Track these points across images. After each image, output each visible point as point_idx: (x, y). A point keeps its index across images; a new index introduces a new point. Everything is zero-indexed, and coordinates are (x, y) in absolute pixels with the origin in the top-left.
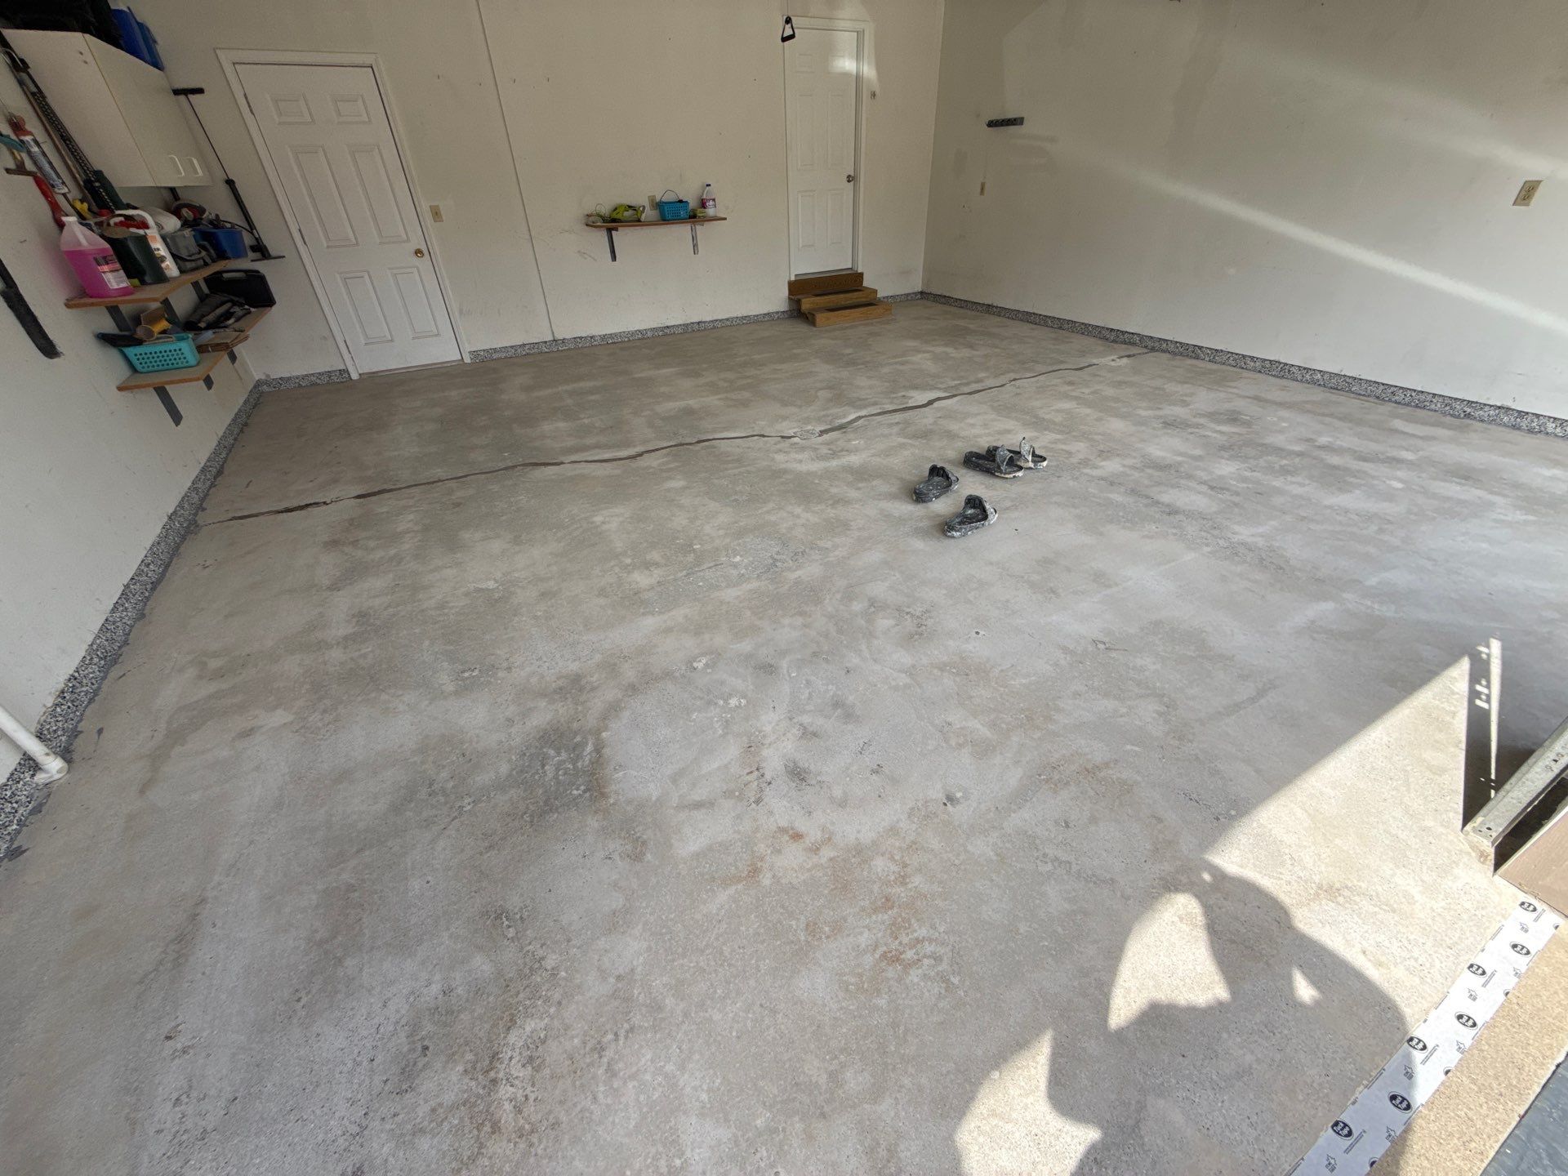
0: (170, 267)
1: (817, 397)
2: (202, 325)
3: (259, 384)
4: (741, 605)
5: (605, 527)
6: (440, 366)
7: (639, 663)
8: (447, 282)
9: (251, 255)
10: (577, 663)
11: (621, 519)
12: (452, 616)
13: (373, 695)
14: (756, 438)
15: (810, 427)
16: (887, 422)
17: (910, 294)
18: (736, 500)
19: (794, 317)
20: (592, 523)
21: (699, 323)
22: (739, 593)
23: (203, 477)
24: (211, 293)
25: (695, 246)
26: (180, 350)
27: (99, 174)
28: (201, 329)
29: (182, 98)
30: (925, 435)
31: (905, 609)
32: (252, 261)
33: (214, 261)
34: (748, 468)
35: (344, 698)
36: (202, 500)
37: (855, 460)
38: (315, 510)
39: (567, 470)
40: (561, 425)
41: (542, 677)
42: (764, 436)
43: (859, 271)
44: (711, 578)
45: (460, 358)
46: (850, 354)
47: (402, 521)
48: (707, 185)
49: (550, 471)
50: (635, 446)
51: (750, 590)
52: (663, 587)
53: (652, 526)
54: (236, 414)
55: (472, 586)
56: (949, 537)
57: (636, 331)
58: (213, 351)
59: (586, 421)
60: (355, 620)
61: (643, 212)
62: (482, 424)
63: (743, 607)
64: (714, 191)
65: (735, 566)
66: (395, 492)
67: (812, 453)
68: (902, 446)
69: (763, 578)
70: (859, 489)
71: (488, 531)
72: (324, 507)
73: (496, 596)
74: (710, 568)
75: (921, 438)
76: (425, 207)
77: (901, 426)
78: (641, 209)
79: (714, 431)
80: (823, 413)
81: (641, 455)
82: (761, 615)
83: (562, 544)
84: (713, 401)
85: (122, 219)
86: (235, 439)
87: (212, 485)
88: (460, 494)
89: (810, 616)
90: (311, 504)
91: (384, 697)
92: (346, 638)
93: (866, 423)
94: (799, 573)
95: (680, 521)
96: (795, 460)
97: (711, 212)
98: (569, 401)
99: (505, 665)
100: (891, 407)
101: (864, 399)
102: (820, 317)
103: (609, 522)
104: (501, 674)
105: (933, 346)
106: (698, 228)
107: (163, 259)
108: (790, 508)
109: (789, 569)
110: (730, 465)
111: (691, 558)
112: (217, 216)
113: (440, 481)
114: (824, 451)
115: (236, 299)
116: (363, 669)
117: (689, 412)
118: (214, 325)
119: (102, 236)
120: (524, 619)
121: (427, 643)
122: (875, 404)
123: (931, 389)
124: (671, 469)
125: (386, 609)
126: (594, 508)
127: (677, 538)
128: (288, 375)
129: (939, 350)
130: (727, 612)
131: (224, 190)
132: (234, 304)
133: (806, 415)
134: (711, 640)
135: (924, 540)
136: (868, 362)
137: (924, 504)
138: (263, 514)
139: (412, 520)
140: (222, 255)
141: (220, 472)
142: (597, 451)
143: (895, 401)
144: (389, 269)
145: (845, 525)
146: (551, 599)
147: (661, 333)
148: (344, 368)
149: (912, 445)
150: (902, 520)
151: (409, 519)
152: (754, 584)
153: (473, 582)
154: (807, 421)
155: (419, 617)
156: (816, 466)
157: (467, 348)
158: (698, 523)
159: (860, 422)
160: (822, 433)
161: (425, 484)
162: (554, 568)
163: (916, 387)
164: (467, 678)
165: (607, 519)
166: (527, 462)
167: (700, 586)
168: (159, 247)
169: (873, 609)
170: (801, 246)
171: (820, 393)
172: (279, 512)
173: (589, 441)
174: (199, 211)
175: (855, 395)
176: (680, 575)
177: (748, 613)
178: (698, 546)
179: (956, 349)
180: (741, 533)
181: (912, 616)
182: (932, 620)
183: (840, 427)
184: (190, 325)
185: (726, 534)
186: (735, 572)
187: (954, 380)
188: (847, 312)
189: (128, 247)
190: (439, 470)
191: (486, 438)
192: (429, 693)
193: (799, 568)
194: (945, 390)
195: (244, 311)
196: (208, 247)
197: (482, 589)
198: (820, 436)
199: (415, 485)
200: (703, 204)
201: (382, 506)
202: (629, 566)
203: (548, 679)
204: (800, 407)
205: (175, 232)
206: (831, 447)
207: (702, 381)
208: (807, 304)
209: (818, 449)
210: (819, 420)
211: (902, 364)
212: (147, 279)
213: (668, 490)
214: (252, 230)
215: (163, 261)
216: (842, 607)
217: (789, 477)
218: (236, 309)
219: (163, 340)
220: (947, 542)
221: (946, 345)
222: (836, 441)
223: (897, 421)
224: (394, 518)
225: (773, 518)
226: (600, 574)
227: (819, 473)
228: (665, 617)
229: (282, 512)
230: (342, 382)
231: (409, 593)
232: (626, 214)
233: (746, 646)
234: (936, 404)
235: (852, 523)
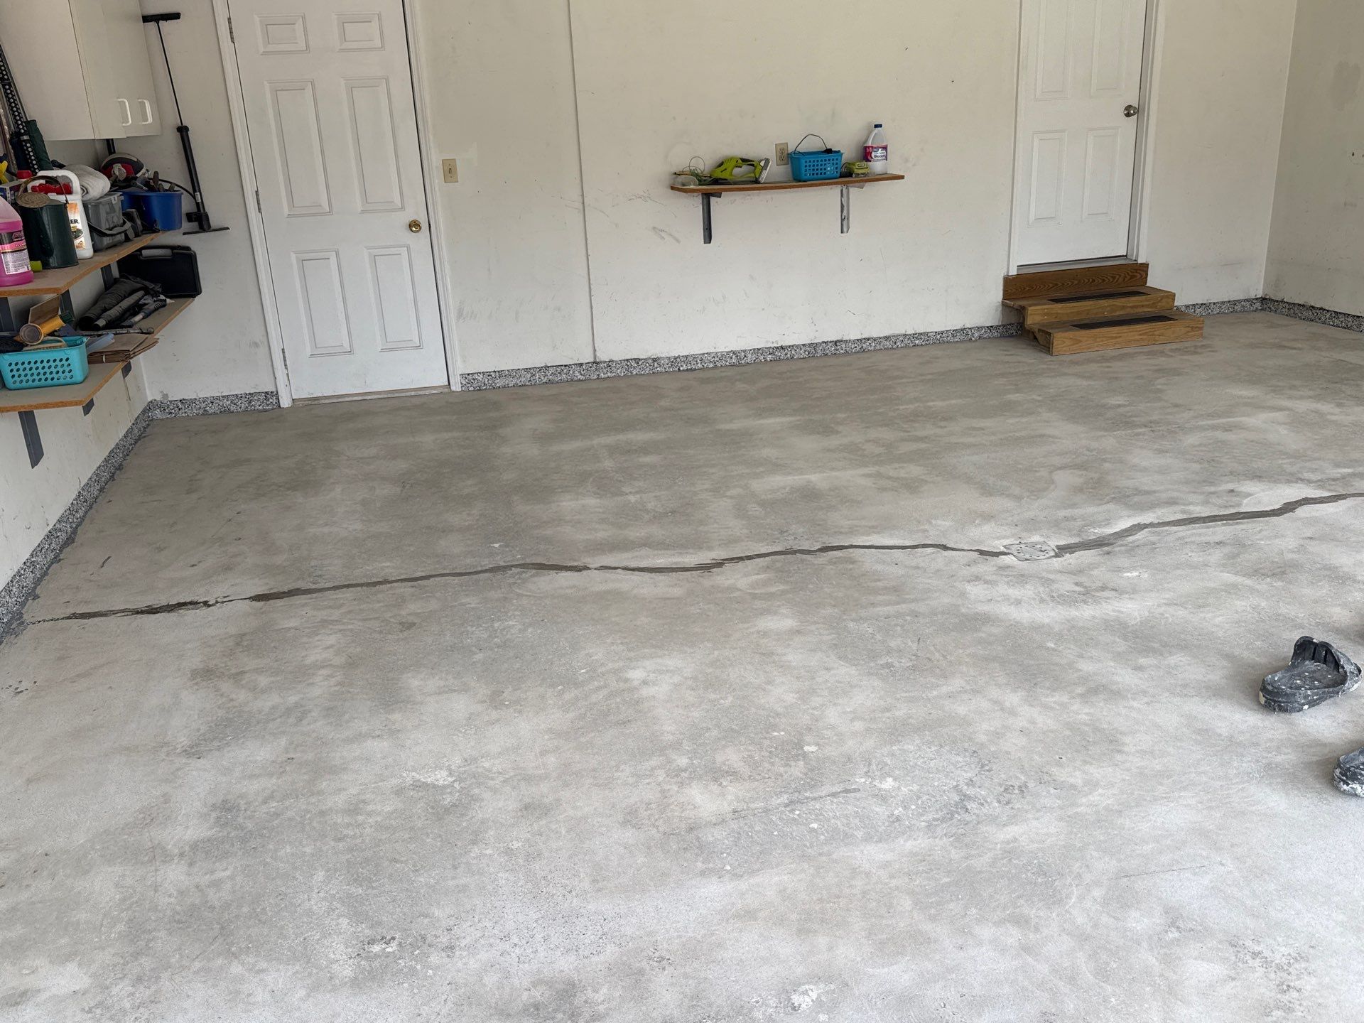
0: (84, 245)
1: (1053, 482)
2: (101, 323)
3: (151, 406)
4: (894, 883)
5: (646, 692)
6: (413, 393)
7: (686, 976)
8: (447, 267)
9: (186, 226)
10: (572, 957)
11: (676, 679)
12: (368, 830)
13: (220, 962)
14: (930, 550)
15: (1036, 538)
16: (1198, 539)
17: (1240, 301)
18: (889, 665)
19: (1011, 336)
20: (626, 680)
21: (836, 343)
22: (889, 857)
23: (47, 546)
24: (121, 276)
25: (844, 220)
26: (67, 359)
27: (31, 126)
28: (98, 328)
29: (152, 25)
30: (1281, 570)
31: (1248, 943)
32: (184, 234)
33: (137, 235)
34: (913, 606)
35: (173, 960)
36: (38, 582)
37: (1132, 609)
38: (189, 615)
39: (594, 581)
40: (592, 502)
41: (507, 976)
42: (945, 548)
43: (1140, 261)
44: (835, 817)
45: (447, 383)
46: (1119, 406)
47: (316, 647)
48: (876, 126)
49: (565, 579)
50: (710, 549)
51: (913, 854)
52: (742, 822)
53: (730, 699)
54: (112, 451)
55: (409, 777)
56: (1344, 792)
57: (728, 353)
58: (107, 361)
59: (632, 498)
60: (214, 815)
61: (765, 167)
62: (466, 491)
63: (897, 888)
64: (887, 135)
65: (883, 797)
66: (314, 595)
67: (1041, 589)
68: (1232, 589)
69: (939, 831)
70: (1139, 668)
71: (450, 677)
72: (203, 611)
73: (448, 800)
74: (834, 795)
75: (1274, 575)
76: (435, 160)
77: (1227, 550)
78: (762, 163)
79: (852, 531)
80: (1062, 513)
81: (719, 564)
82: (933, 911)
83: (571, 715)
84: (853, 477)
85: (43, 182)
86: (102, 490)
87: (57, 559)
88: (413, 607)
89: (1037, 929)
90: (184, 604)
91: (236, 969)
92: (195, 847)
93: (1154, 539)
94: (1013, 831)
95: (781, 694)
96: (1007, 599)
97: (877, 166)
98: (608, 464)
99: (444, 939)
100: (1205, 512)
101: (1147, 493)
102: (1061, 339)
103: (654, 683)
104: (434, 958)
105: (1290, 398)
106: (854, 192)
107: (78, 233)
108: (994, 692)
109: (993, 819)
110: (880, 598)
111: (798, 769)
112: (156, 174)
113: (385, 582)
114: (1066, 585)
115: (151, 286)
116: (212, 908)
117: (809, 495)
118: (114, 324)
119: (14, 205)
120: (488, 852)
121: (320, 875)
122: (1172, 502)
123: (1289, 481)
124: (771, 596)
125: (265, 802)
126: (632, 654)
127: (775, 727)
128: (193, 397)
129: (1302, 406)
130: (864, 893)
131: (173, 140)
132: (147, 292)
133: (1031, 514)
134: (830, 949)
135: (1287, 794)
136: (1156, 422)
137: (1286, 716)
138: (114, 613)
139: (332, 646)
140: (150, 227)
141: (70, 541)
142: (644, 551)
143: (1213, 500)
144: (368, 248)
145: (1111, 743)
146: (539, 818)
147: (769, 358)
148: (274, 390)
149: (1252, 590)
150: (1232, 745)
151: (329, 643)
152: (919, 843)
153: (414, 769)
154: (1032, 525)
155: (315, 824)
156: (1050, 615)
157: (460, 367)
158: (816, 701)
159: (1140, 536)
160: (1062, 550)
161: (361, 585)
162: (552, 760)
163: (1257, 476)
164: (377, 956)
165: (652, 677)
166: (528, 561)
167: (813, 830)
168: (77, 218)
169: (1173, 934)
170: (1032, 218)
171: (1061, 477)
172: (138, 613)
173: (635, 533)
174: (134, 166)
175: (1130, 483)
176: (776, 801)
177: (906, 903)
178: (813, 748)
179: (1339, 405)
180: (897, 732)
181: (1267, 962)
182: (1314, 980)
183: (1100, 543)
184: (85, 324)
185: (868, 730)
186: (880, 810)
187: (1338, 465)
188: (1114, 330)
189: (41, 218)
190: (388, 564)
191: (468, 514)
192: (310, 974)
193: (1013, 819)
194: (1320, 484)
195: (159, 304)
196: (135, 215)
197: (426, 784)
198: (1057, 556)
199: (348, 586)
200: (866, 154)
201: (291, 616)
202: (685, 770)
203: (516, 982)
204: (1018, 498)
205: (101, 197)
206: (1083, 579)
207: (834, 441)
208: (1036, 315)
209: (1053, 581)
210: (1056, 525)
211: (1228, 429)
212: (53, 261)
213: (765, 634)
214: (195, 191)
215: (77, 237)
216: (1105, 919)
217: (995, 630)
218: (149, 300)
219: (49, 345)
220: (1340, 804)
221: (1318, 398)
222: (1092, 569)
223: (1217, 539)
224: (305, 639)
225: (961, 710)
226: (631, 780)
227: (1057, 629)
228: (743, 885)
229: (142, 612)
230: (266, 411)
231: (306, 777)
232: (737, 170)
233: (900, 973)
234: (1302, 512)
235: (1127, 739)
